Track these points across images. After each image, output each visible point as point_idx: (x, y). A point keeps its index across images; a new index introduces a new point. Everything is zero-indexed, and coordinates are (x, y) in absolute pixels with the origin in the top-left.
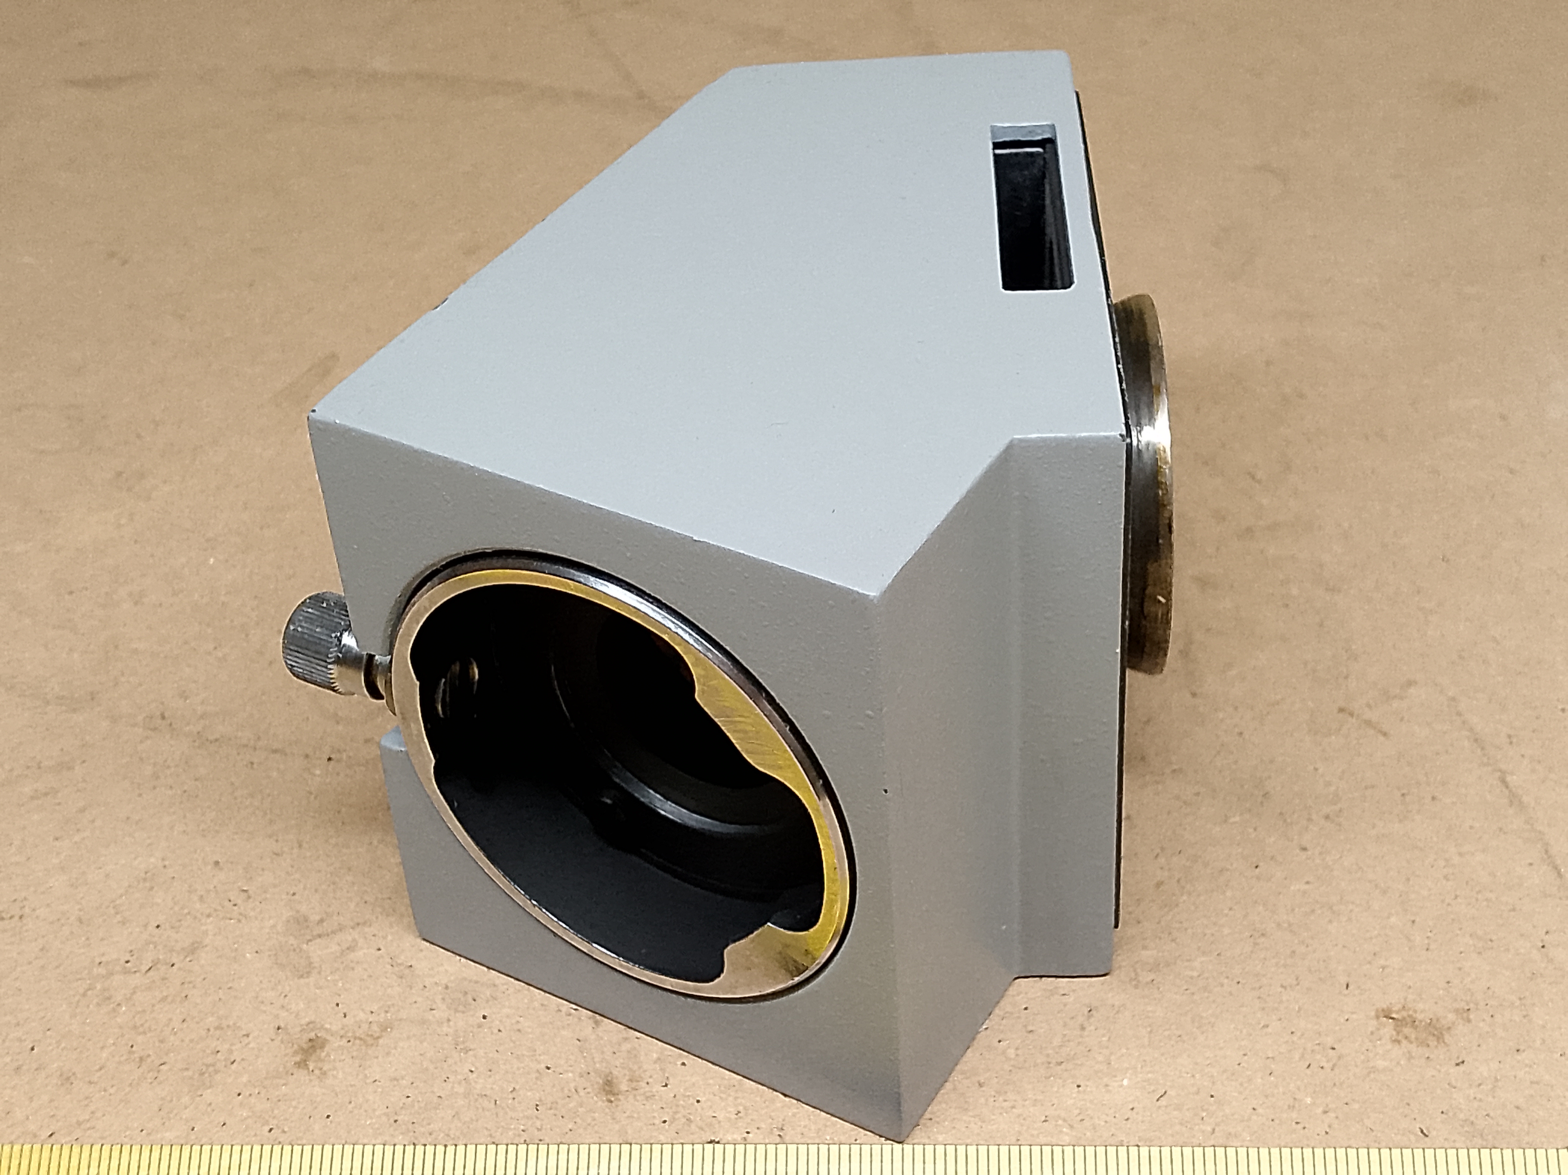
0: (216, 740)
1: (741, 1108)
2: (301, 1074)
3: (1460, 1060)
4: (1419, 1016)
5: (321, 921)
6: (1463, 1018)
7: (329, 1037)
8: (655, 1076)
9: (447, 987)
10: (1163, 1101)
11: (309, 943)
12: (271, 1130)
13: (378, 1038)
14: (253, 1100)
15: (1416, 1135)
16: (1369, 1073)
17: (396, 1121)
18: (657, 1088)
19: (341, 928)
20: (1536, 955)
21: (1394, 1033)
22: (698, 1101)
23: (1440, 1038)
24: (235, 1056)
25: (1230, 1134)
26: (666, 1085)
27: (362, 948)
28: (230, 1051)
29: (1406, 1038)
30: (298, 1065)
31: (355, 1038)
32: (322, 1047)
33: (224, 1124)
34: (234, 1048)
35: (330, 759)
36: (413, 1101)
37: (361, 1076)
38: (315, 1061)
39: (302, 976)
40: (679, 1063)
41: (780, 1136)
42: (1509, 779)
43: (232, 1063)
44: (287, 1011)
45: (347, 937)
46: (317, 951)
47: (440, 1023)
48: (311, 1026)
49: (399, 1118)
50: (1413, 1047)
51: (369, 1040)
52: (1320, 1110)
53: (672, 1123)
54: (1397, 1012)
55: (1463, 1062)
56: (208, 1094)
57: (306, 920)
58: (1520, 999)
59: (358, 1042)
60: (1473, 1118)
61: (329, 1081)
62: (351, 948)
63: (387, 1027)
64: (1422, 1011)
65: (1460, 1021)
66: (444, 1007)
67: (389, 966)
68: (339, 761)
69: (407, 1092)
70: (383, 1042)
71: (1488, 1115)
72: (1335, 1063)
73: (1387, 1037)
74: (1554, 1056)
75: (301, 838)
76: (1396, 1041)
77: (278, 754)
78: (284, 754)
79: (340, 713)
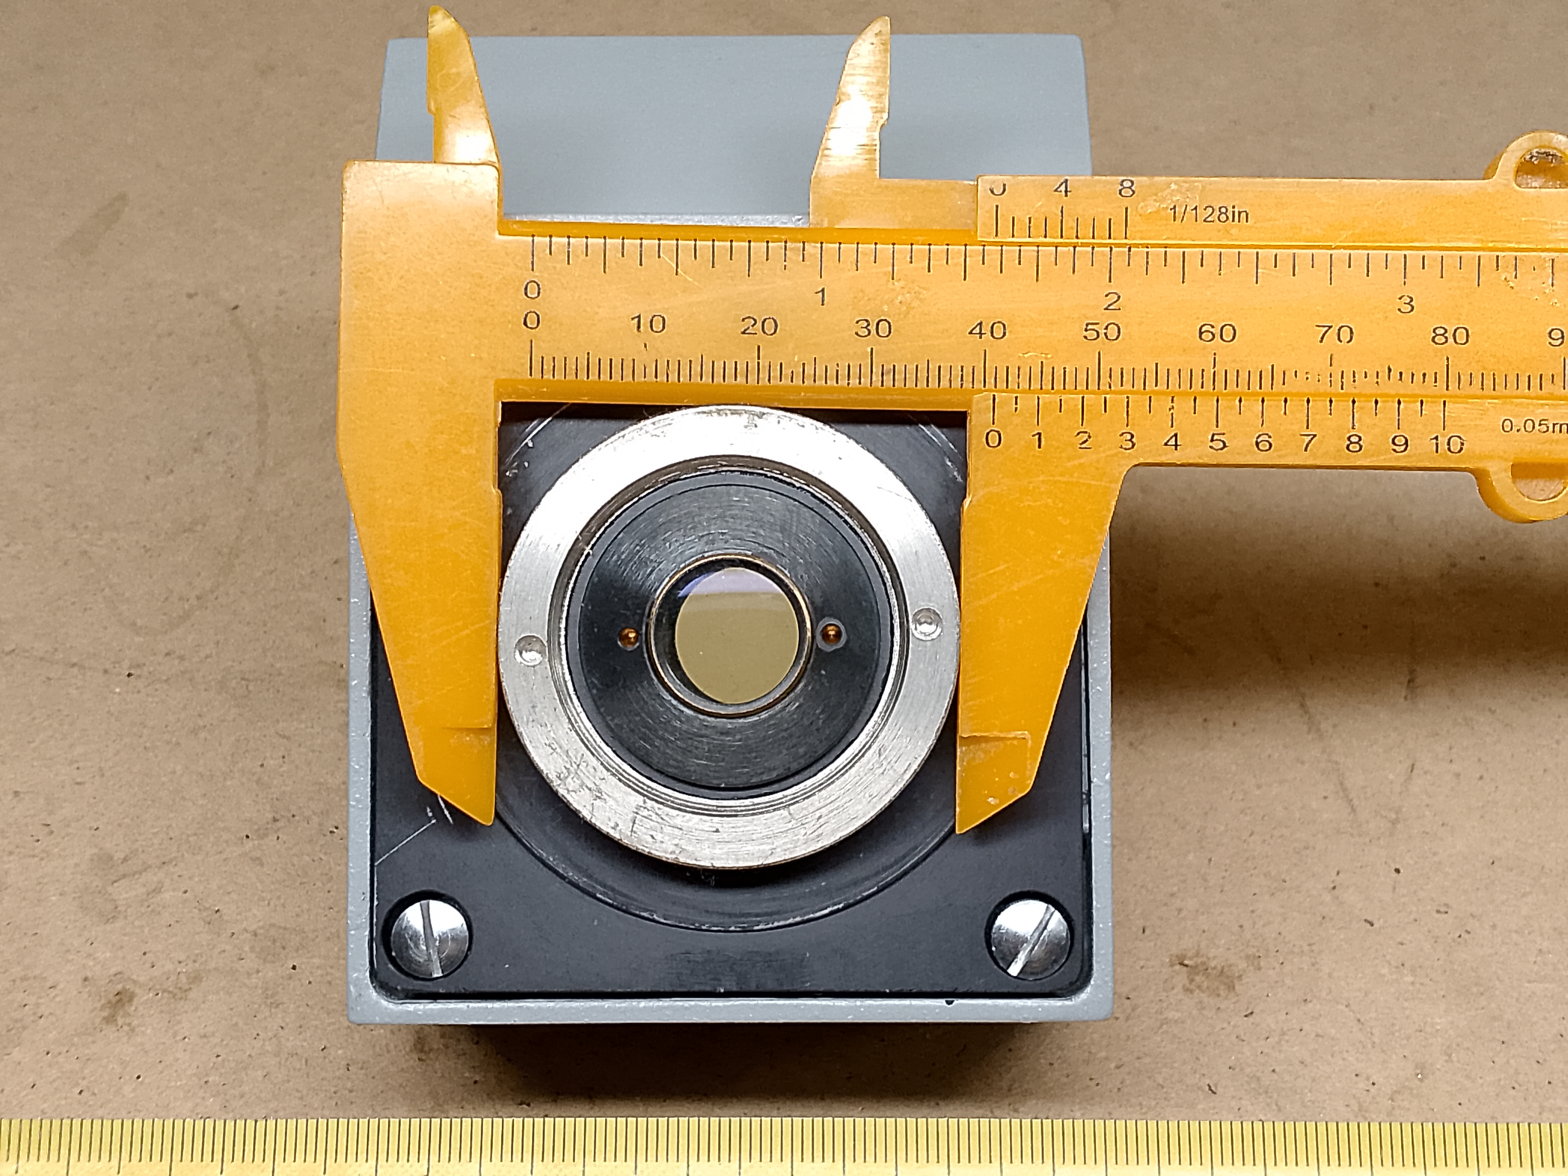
0: (12, 651)
2: (110, 1031)
3: (1249, 1011)
4: (1212, 964)
5: (125, 860)
6: (1253, 965)
7: (138, 991)
9: (255, 935)
11: (115, 884)
12: (81, 1092)
13: (187, 991)
14: (61, 1059)
15: (1203, 1091)
16: (1162, 1025)
17: (206, 1083)
19: (146, 868)
20: (1327, 897)
21: (1187, 981)
23: (1231, 988)
24: (42, 1010)
27: (168, 891)
28: (37, 1005)
29: (1199, 987)
30: (106, 1020)
31: (164, 991)
32: (131, 1000)
33: (34, 1083)
34: (41, 1001)
35: (129, 675)
36: (223, 1060)
37: (170, 1033)
38: (122, 1017)
39: (108, 922)
42: (1309, 703)
43: (40, 1018)
44: (94, 959)
45: (152, 878)
46: (124, 892)
47: (249, 975)
48: (119, 976)
49: (210, 1079)
50: (1204, 997)
51: (178, 994)
52: (1113, 1065)
53: (483, 1082)
54: (1191, 959)
55: (1252, 1013)
56: (16, 1054)
57: (111, 858)
58: (1310, 945)
59: (166, 995)
60: (1259, 1074)
61: (139, 1039)
62: (157, 890)
63: (196, 978)
64: (1215, 957)
65: (1251, 968)
66: (253, 956)
67: (196, 911)
68: (139, 676)
69: (218, 1050)
70: (192, 995)
71: (1273, 1071)
72: (1130, 1015)
73: (1180, 986)
74: (1340, 1007)
75: (103, 765)
76: (1187, 990)
77: (76, 668)
78: (81, 667)
79: (139, 622)
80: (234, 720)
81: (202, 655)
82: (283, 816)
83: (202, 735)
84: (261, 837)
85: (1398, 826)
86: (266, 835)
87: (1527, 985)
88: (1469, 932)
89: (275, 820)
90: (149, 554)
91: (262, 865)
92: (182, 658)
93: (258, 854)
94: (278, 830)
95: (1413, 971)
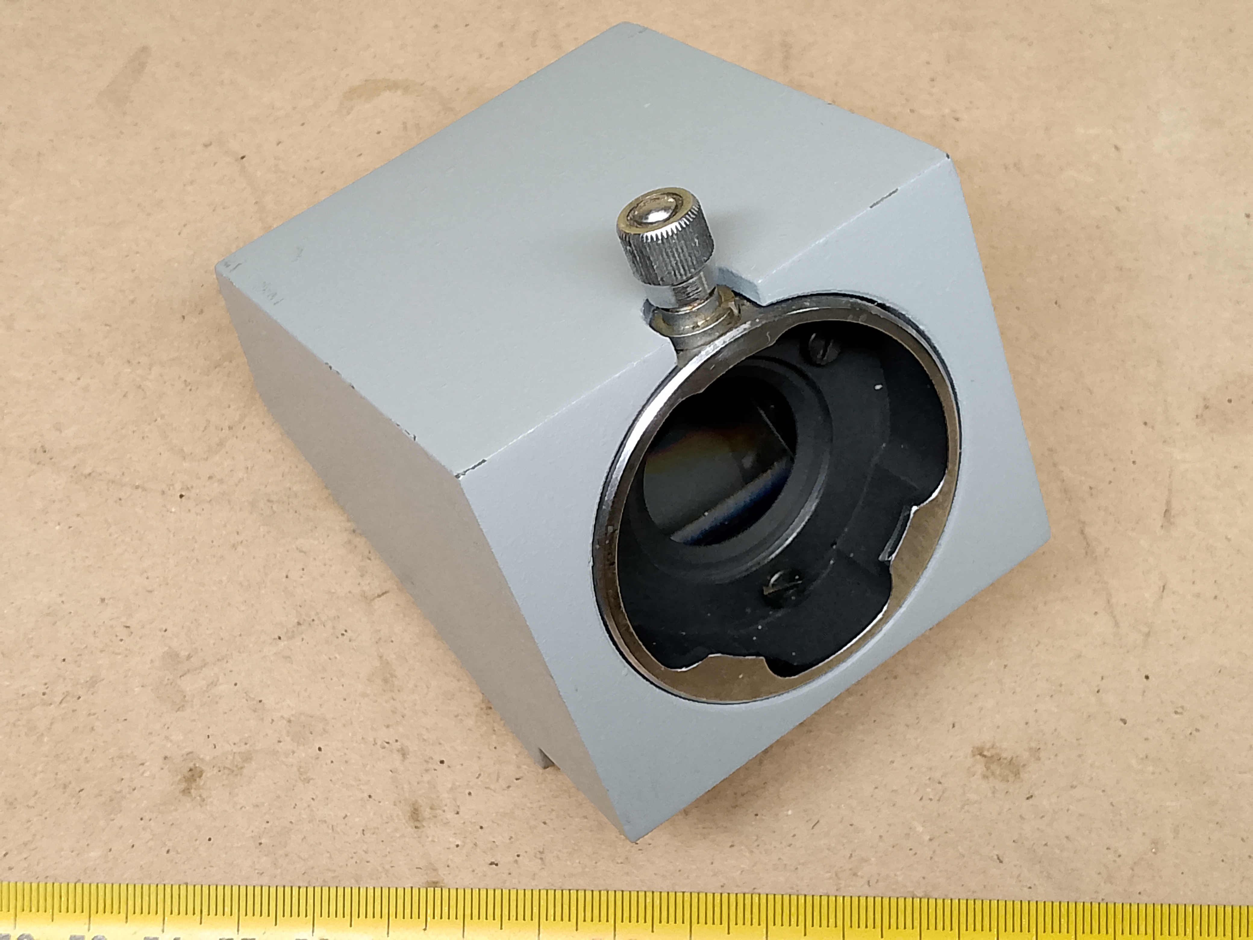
0: (90, 474)
1: (512, 834)
2: (187, 801)
3: (1030, 795)
4: (1004, 755)
5: (189, 657)
6: (1034, 757)
7: (204, 767)
8: (449, 805)
9: (290, 721)
10: (816, 830)
11: (182, 678)
12: (168, 852)
13: (242, 768)
14: (152, 824)
15: (993, 860)
16: (964, 805)
17: (260, 845)
18: (450, 815)
19: (205, 665)
20: (1093, 699)
21: (985, 769)
22: (481, 828)
23: (1017, 774)
24: (135, 783)
25: (863, 859)
26: (457, 813)
27: (222, 683)
28: (132, 780)
29: (993, 773)
30: (183, 792)
31: (225, 768)
32: (200, 777)
33: (133, 846)
34: (134, 776)
36: (272, 826)
37: (231, 803)
38: (195, 790)
39: (179, 710)
40: (467, 792)
41: (541, 858)
42: (1087, 530)
43: (134, 790)
44: (171, 741)
45: (210, 673)
46: (190, 685)
47: (287, 756)
48: (190, 755)
49: (263, 841)
50: (997, 783)
51: (235, 771)
52: (927, 838)
53: (464, 846)
54: (988, 750)
55: (1032, 796)
56: (119, 820)
57: (177, 655)
58: (1077, 740)
59: (226, 771)
60: (1035, 847)
61: (208, 807)
62: (213, 684)
63: (247, 758)
64: (1006, 749)
65: (1033, 759)
66: (289, 739)
67: (244, 700)
68: (189, 498)
69: (267, 817)
70: (245, 771)
71: (1046, 844)
72: (941, 796)
73: (979, 773)
74: (1098, 792)
75: (166, 575)
76: (985, 777)
77: (140, 490)
78: (144, 490)
79: (185, 449)
80: (264, 537)
81: (236, 480)
82: (305, 621)
83: (240, 549)
84: (289, 638)
85: (1150, 639)
86: (293, 637)
87: (1238, 775)
88: (1198, 731)
89: (299, 624)
90: (189, 388)
91: (291, 661)
92: (221, 481)
93: (288, 653)
94: (302, 632)
95: (1154, 762)
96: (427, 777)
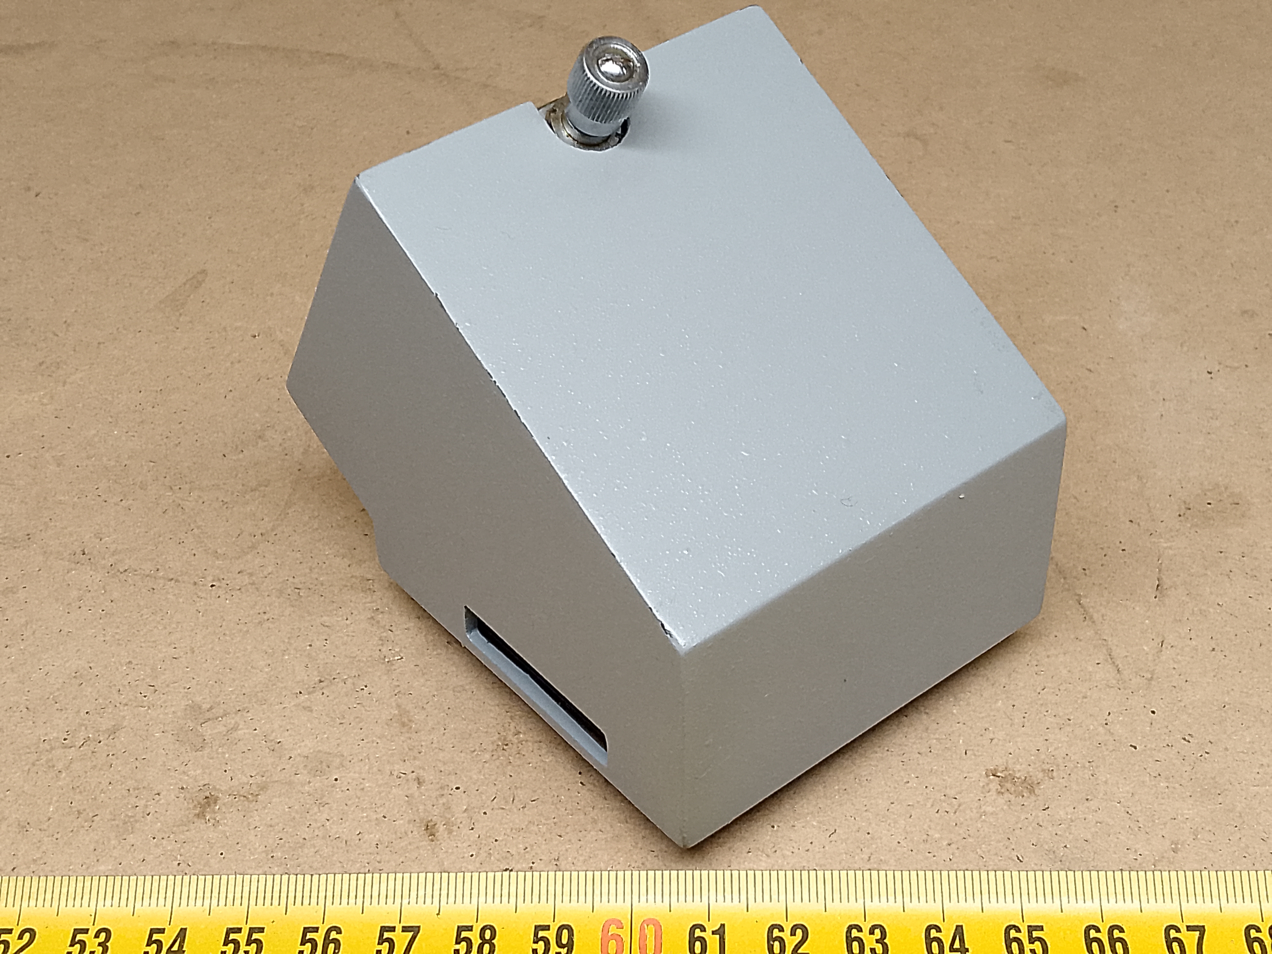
0: (125, 571)
1: (527, 845)
2: (200, 823)
3: (1046, 807)
4: (1017, 775)
5: (211, 708)
6: (1048, 776)
7: (220, 795)
8: (464, 822)
9: (307, 758)
10: (834, 837)
11: (203, 725)
12: (179, 864)
13: (257, 795)
14: (164, 842)
15: (1014, 860)
16: (981, 816)
17: (272, 857)
18: (465, 831)
19: (226, 714)
20: (1101, 730)
21: (999, 787)
22: (496, 840)
23: (1032, 791)
24: (151, 809)
25: (881, 860)
26: (472, 829)
27: (242, 729)
28: (146, 806)
29: (1008, 790)
30: (198, 815)
31: (240, 796)
32: (215, 803)
33: (144, 860)
34: (149, 803)
35: (212, 586)
36: (285, 842)
37: (245, 823)
38: (210, 813)
39: (198, 750)
40: (482, 812)
41: (556, 865)
42: (1083, 600)
43: (148, 815)
44: (188, 776)
45: (230, 721)
46: (209, 731)
47: (303, 785)
48: (206, 786)
49: (275, 855)
50: (1012, 797)
51: (251, 797)
52: (945, 843)
53: (477, 856)
54: (1001, 772)
55: (1048, 808)
56: (131, 839)
57: (200, 708)
58: (1089, 762)
59: (242, 798)
60: (1055, 849)
61: (222, 829)
62: (235, 728)
63: (263, 788)
64: (1019, 771)
65: (1046, 778)
66: (305, 772)
67: (263, 742)
68: (220, 587)
69: (280, 835)
70: (260, 798)
71: (1065, 846)
72: (957, 809)
73: (994, 790)
74: (1113, 803)
75: (193, 646)
76: (999, 793)
77: (173, 582)
78: (177, 581)
79: (219, 551)
80: (290, 615)
81: (266, 573)
82: (326, 679)
83: (266, 625)
84: (311, 693)
85: (1153, 683)
86: (314, 692)
87: (1252, 788)
88: (1207, 753)
89: (320, 681)
90: (225, 506)
91: (311, 711)
92: (251, 575)
93: (308, 704)
94: (323, 688)
95: (1167, 779)
96: (442, 801)
